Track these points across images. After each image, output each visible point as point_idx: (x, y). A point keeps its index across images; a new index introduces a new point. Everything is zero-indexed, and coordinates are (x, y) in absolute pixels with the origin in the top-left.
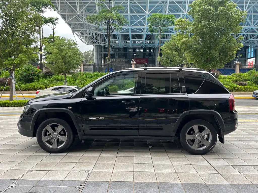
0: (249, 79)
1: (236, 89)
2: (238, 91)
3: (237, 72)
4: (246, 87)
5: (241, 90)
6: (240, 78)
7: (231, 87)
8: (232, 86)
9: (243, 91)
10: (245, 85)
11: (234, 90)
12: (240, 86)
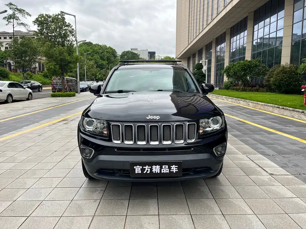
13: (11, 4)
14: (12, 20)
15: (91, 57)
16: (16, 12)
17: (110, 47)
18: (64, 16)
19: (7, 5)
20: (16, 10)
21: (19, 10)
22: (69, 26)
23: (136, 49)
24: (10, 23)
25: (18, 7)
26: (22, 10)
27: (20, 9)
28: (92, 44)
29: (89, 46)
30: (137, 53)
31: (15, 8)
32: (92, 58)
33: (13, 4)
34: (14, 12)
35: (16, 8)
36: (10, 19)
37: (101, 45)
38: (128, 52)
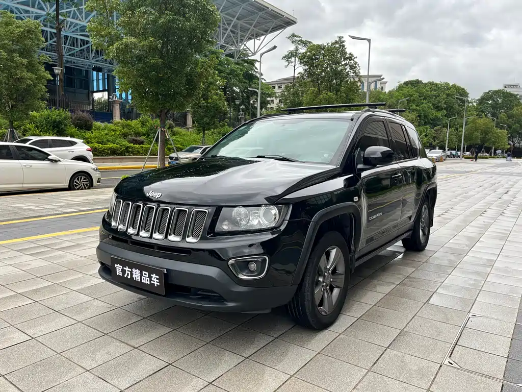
0: (144, 132)
1: (131, 150)
2: (134, 155)
3: (117, 118)
4: (145, 148)
5: (138, 153)
6: (130, 129)
7: (121, 146)
8: (123, 145)
9: (142, 154)
10: (142, 143)
11: (128, 152)
12: (135, 146)
13: (294, 35)
14: (293, 59)
15: (416, 106)
16: (299, 47)
17: (454, 86)
18: (343, 44)
19: (289, 38)
20: (300, 42)
21: (304, 43)
22: (350, 57)
23: (516, 86)
24: (290, 64)
25: (303, 39)
26: (308, 41)
27: (306, 41)
28: (422, 83)
29: (415, 87)
30: (516, 93)
31: (299, 41)
32: (418, 108)
33: (296, 34)
34: (297, 47)
35: (301, 41)
36: (290, 58)
37: (438, 82)
38: (497, 92)
